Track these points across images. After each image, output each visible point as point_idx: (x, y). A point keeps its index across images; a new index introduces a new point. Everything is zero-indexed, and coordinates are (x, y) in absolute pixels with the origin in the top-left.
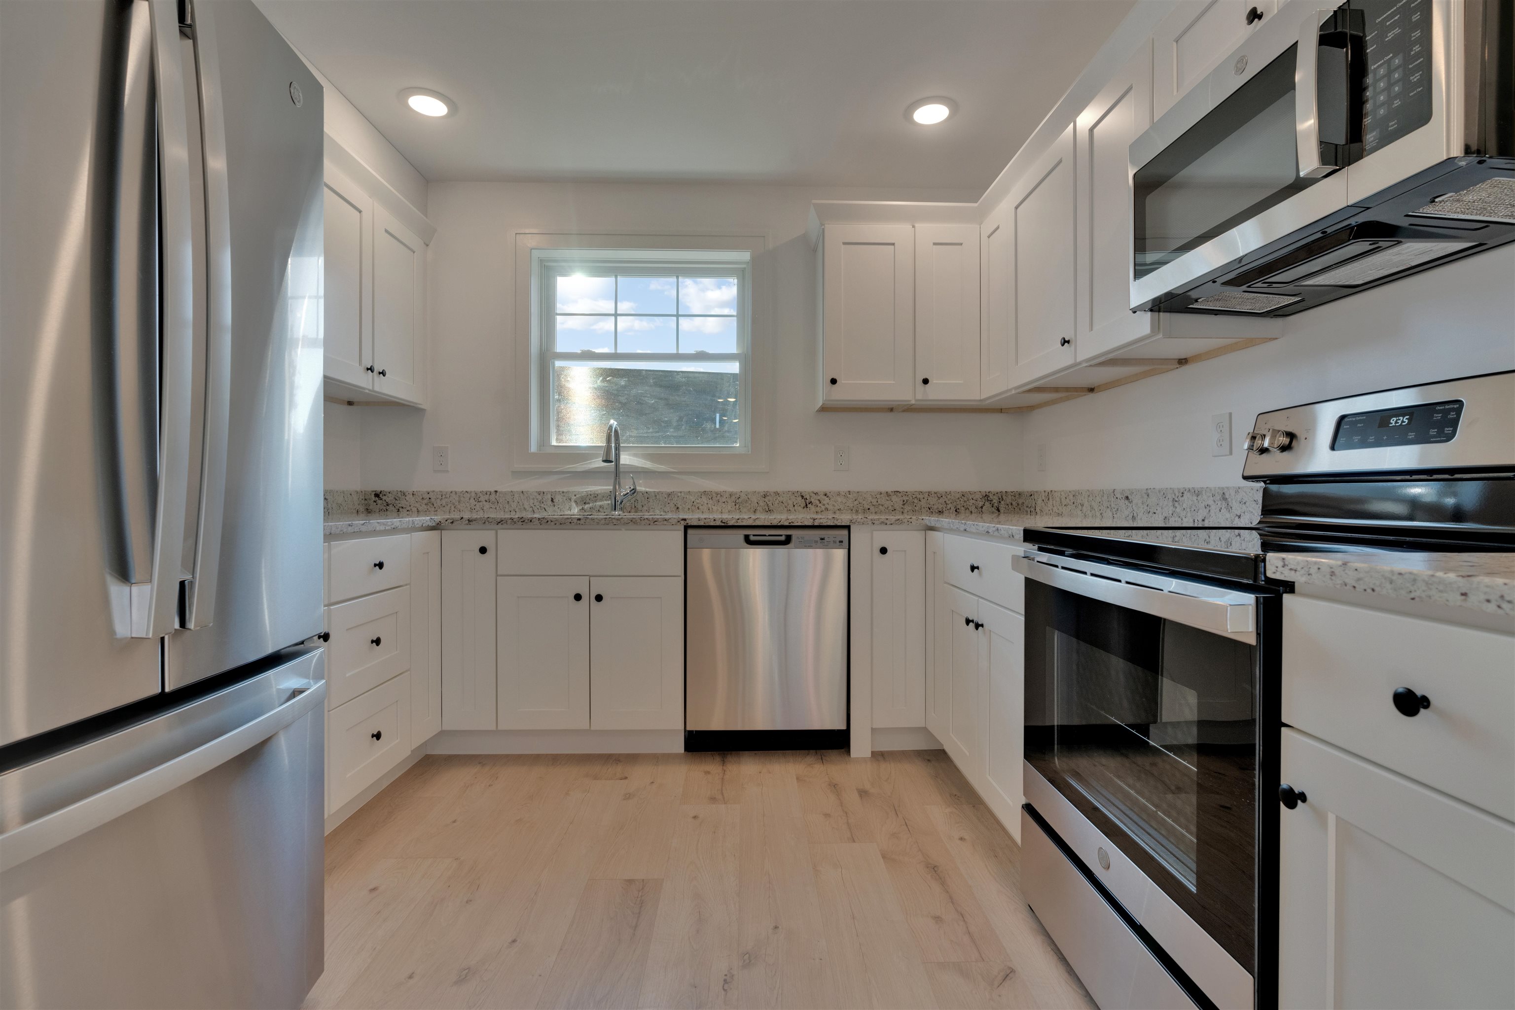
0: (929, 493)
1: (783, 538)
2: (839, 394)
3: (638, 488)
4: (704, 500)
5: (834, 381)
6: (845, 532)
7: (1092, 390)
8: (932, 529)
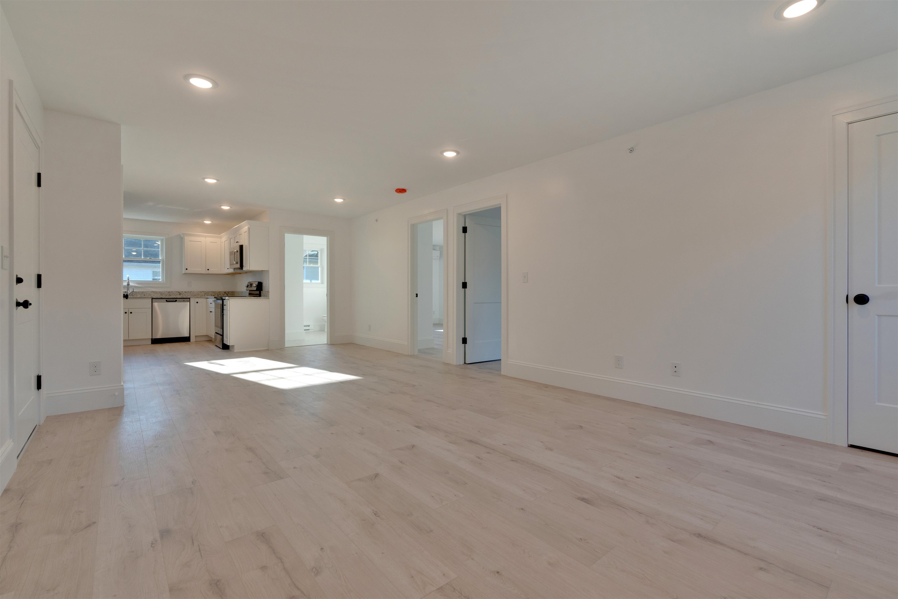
0: (211, 292)
1: (175, 301)
2: (187, 271)
3: (134, 291)
4: (152, 293)
5: (187, 269)
6: (189, 299)
7: (240, 274)
8: (208, 298)
